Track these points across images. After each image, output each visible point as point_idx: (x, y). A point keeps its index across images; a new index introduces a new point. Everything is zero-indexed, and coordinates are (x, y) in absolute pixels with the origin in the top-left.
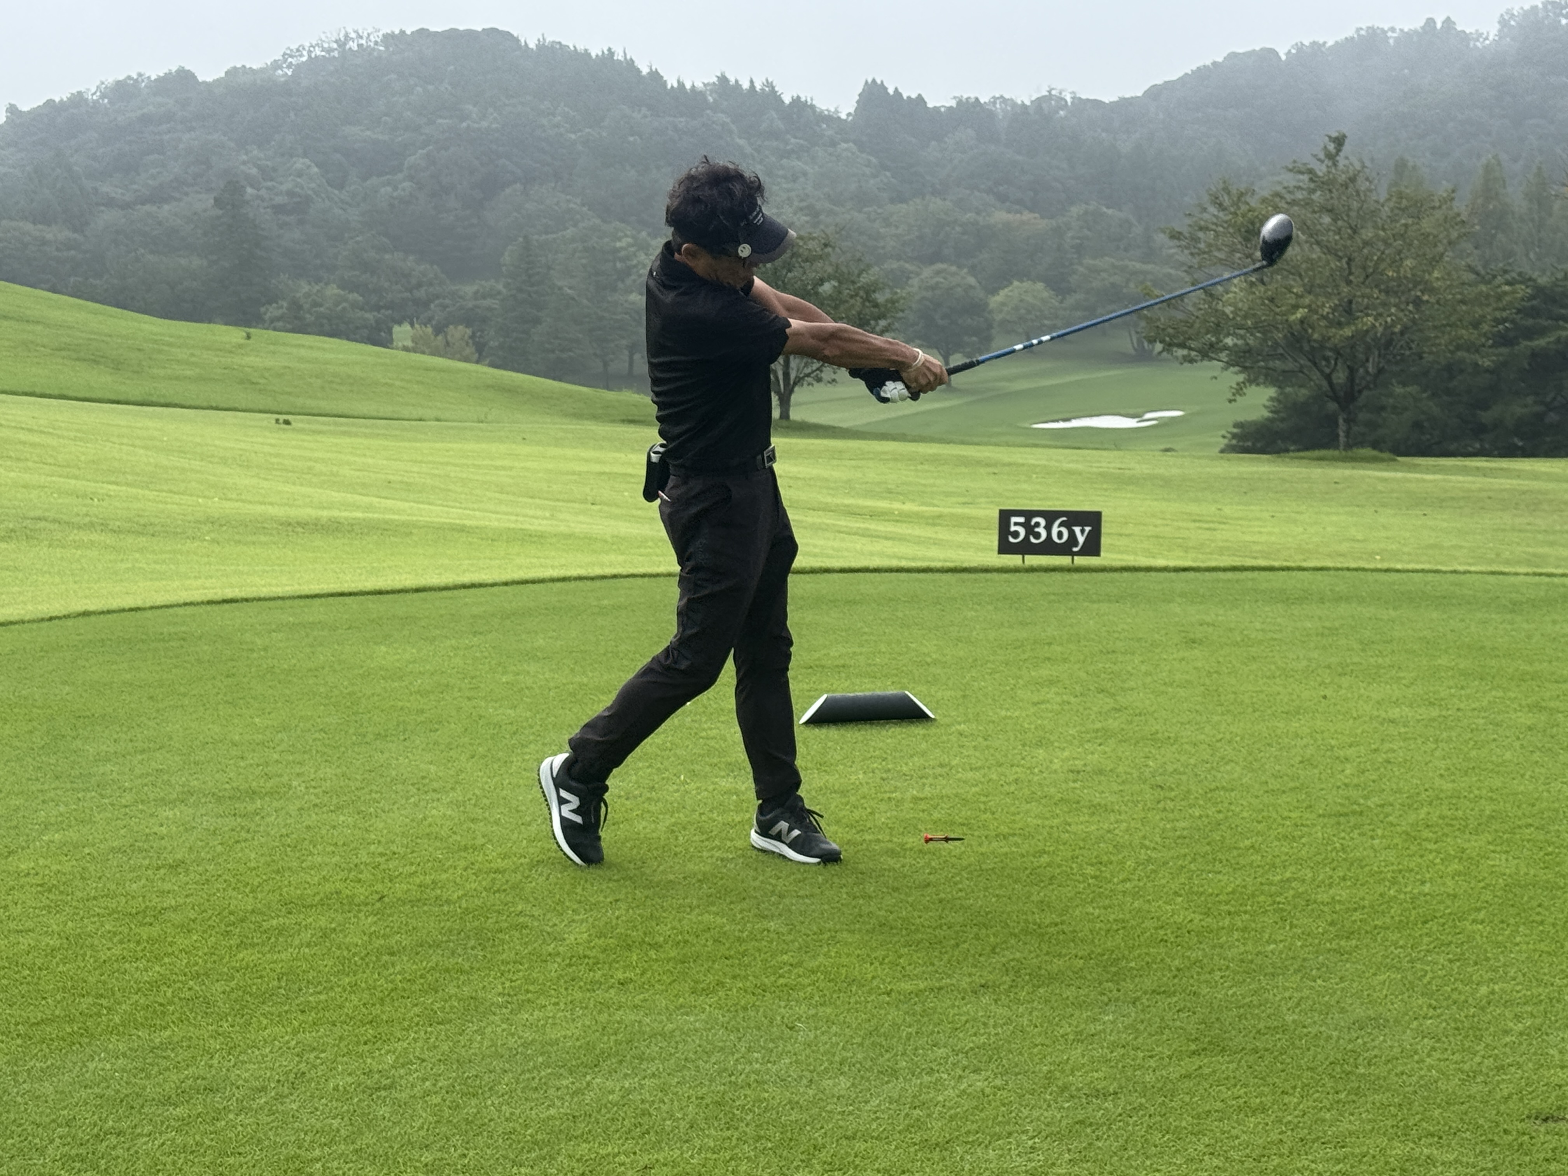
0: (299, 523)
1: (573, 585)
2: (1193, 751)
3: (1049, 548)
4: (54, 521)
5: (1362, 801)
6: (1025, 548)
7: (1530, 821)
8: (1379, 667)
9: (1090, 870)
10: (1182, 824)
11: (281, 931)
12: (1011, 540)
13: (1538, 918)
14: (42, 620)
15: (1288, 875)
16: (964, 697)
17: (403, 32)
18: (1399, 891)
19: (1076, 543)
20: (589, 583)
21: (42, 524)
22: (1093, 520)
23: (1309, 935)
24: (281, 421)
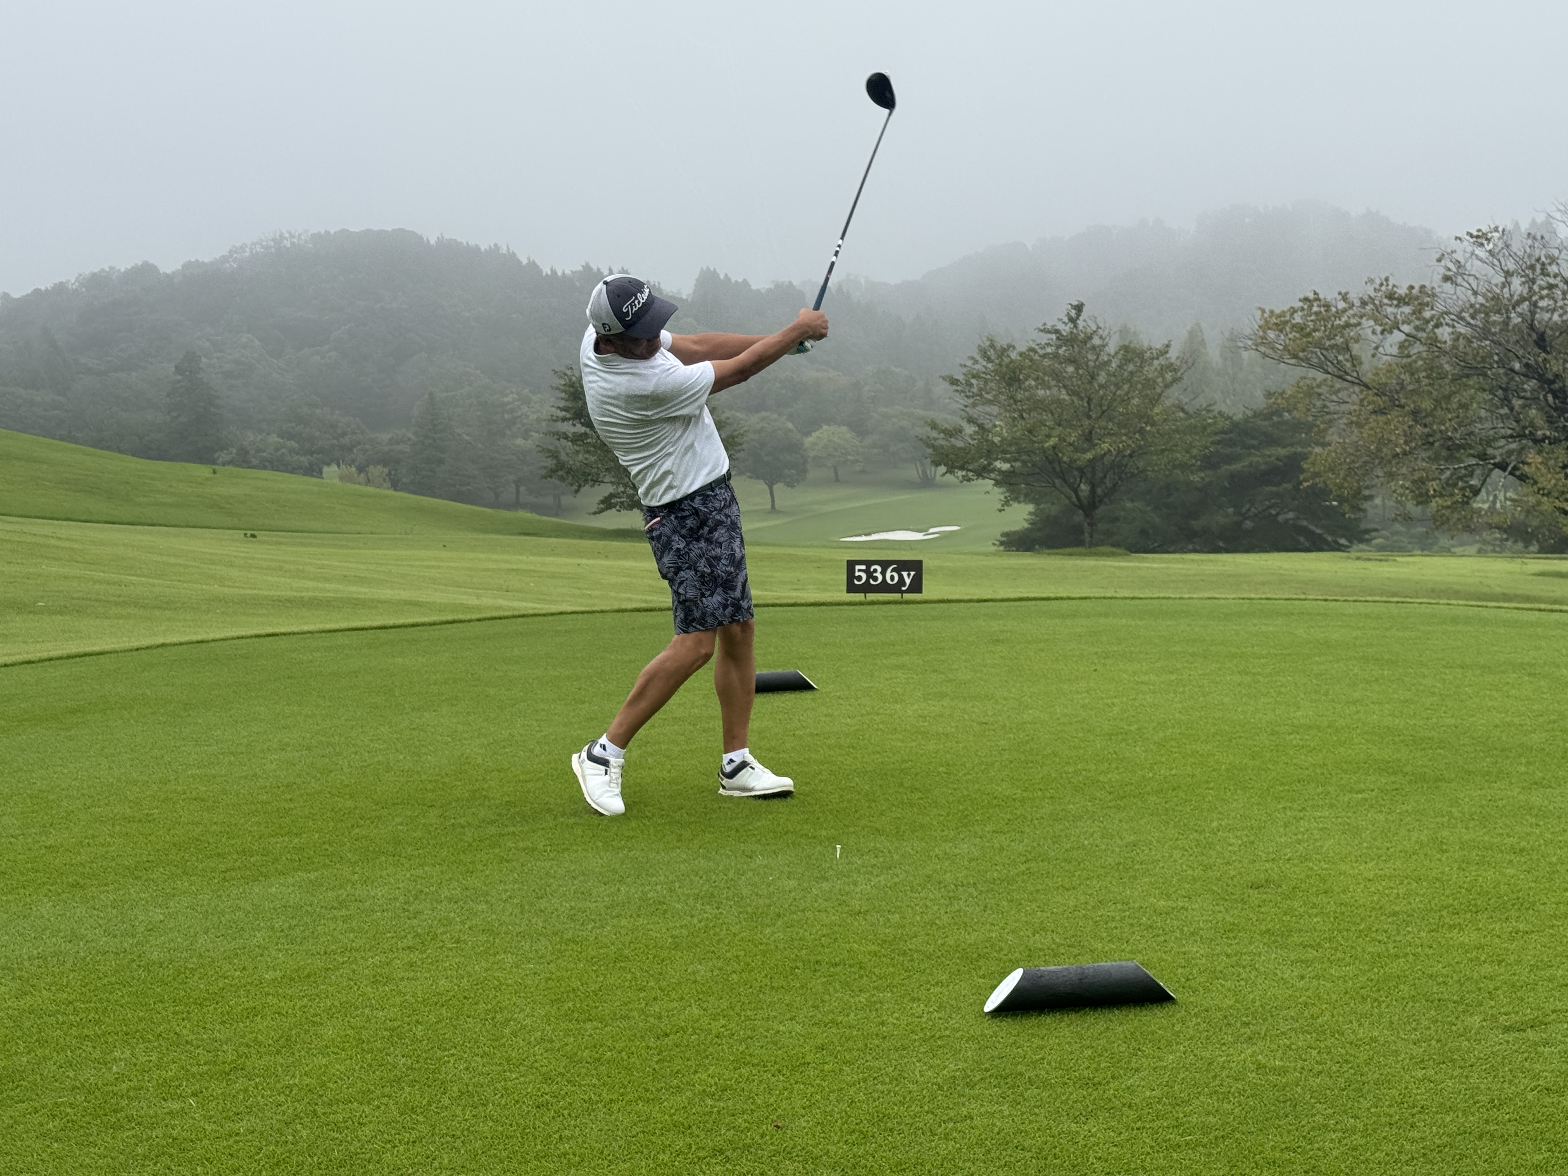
1: (530, 620)
2: (1004, 702)
3: (884, 587)
5: (1126, 727)
6: (866, 588)
7: (1242, 735)
8: (1132, 652)
9: (941, 769)
10: (1002, 742)
12: (856, 582)
14: (131, 650)
15: (1079, 767)
16: (837, 676)
17: (327, 233)
18: (1155, 774)
19: (904, 584)
22: (916, 566)
24: (249, 535)
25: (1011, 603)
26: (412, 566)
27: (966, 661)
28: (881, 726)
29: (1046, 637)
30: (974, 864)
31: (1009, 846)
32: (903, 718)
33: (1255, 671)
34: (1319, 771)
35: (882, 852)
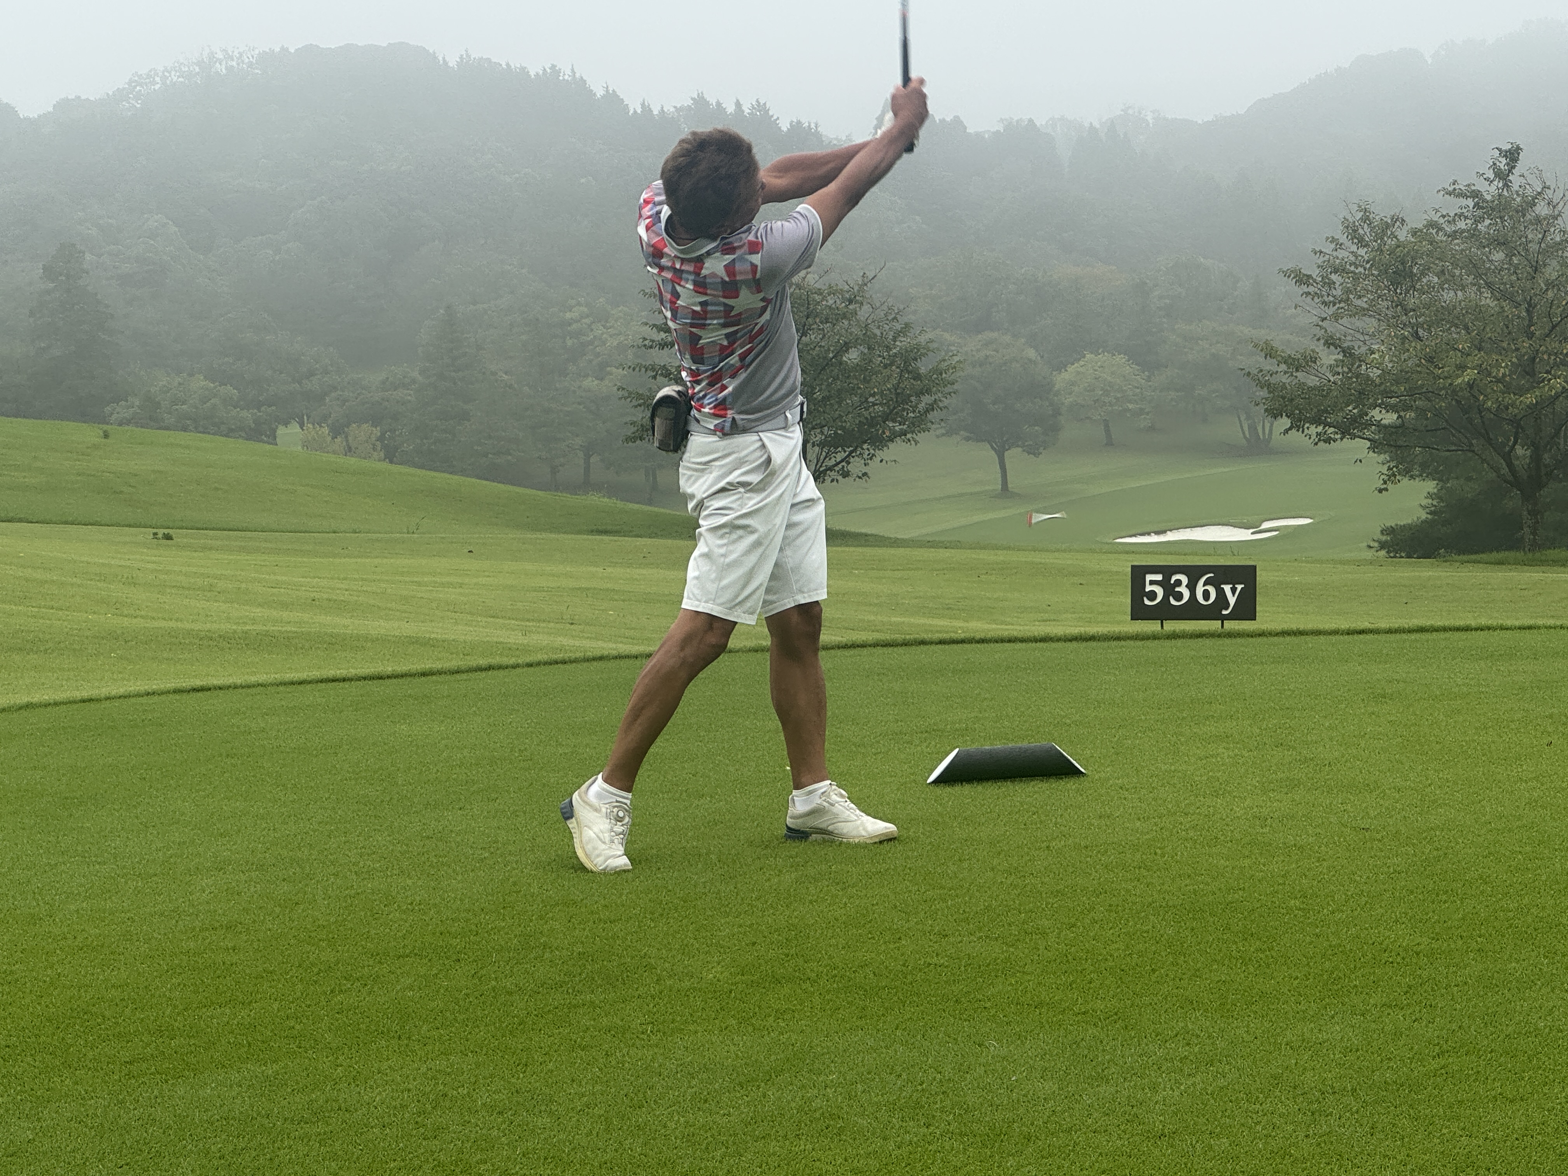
3: (1193, 611)
6: (1164, 612)
12: (1147, 602)
16: (1117, 754)
19: (1226, 605)
24: (160, 536)
25: (1405, 636)
26: (419, 584)
27: (1330, 728)
28: (1191, 833)
29: (1464, 689)
30: (1351, 1057)
31: (1409, 1029)
32: (1228, 821)
35: (1198, 1036)
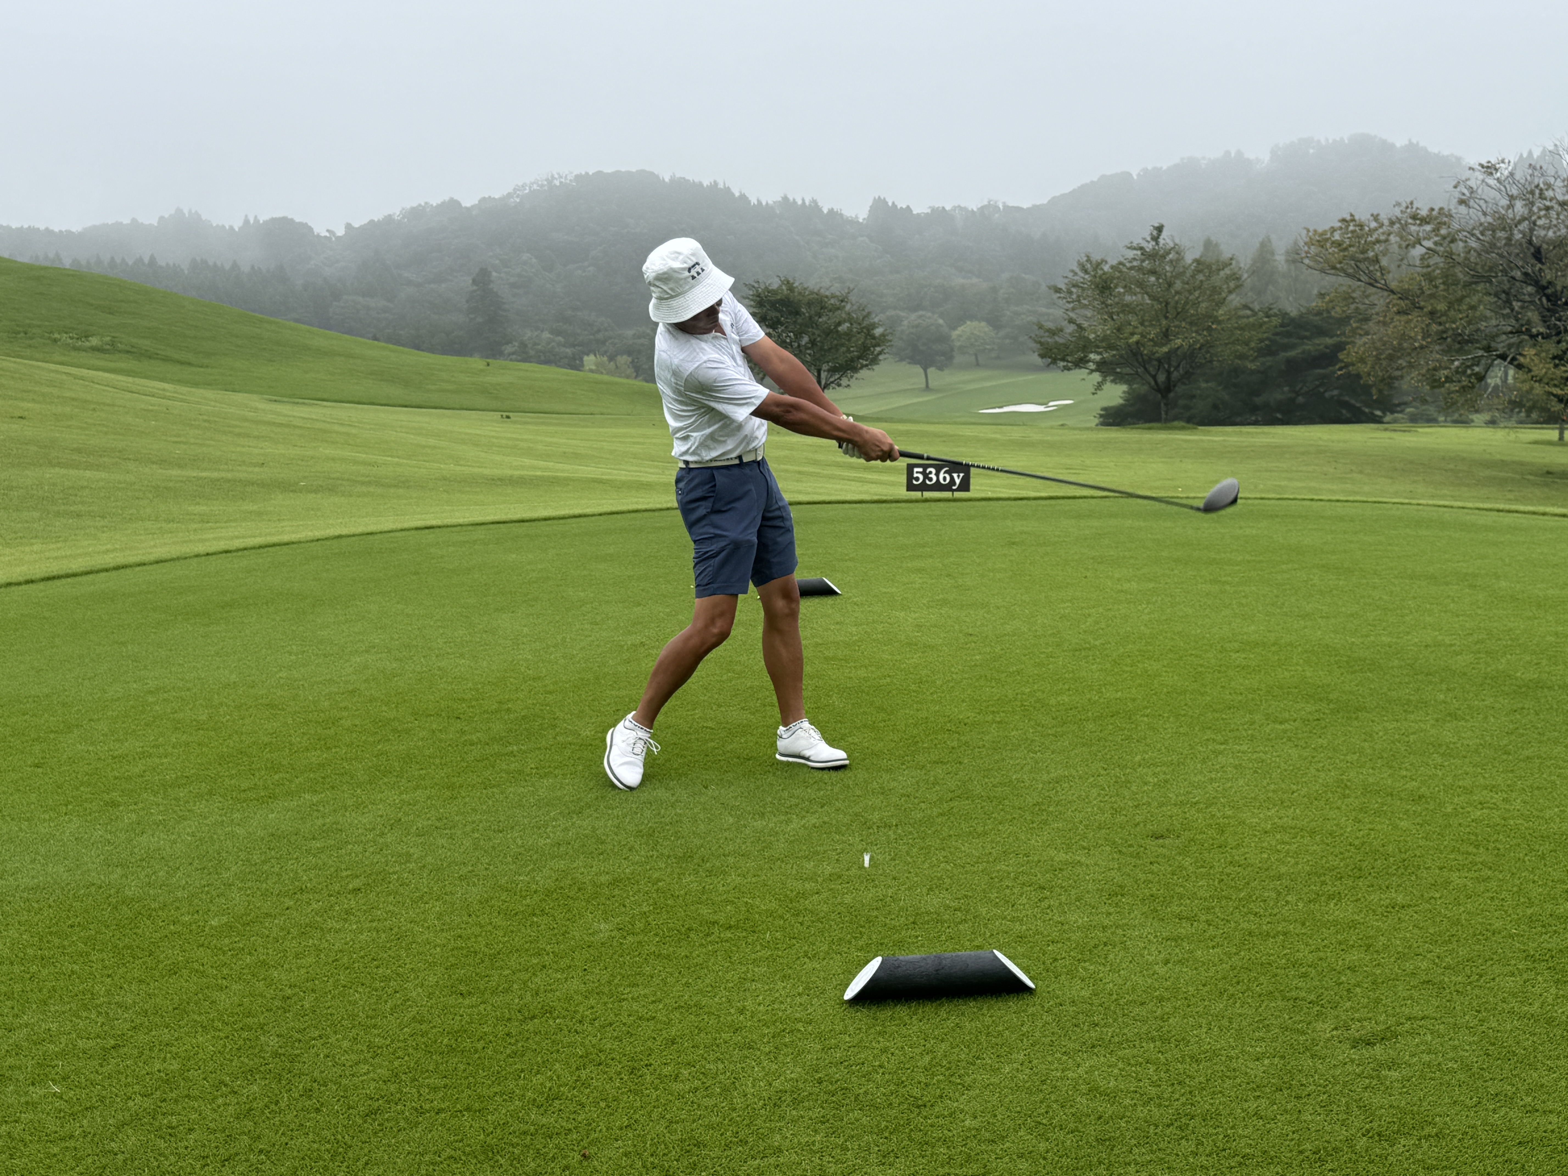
0: (499, 479)
2: (995, 611)
3: (938, 487)
4: (348, 480)
5: (1092, 641)
6: (923, 487)
7: (1193, 652)
8: (1124, 557)
10: (978, 657)
11: (408, 731)
12: (915, 482)
13: (1183, 712)
14: (312, 541)
15: (1035, 688)
16: (863, 580)
17: (587, 173)
18: (1101, 697)
19: (955, 484)
20: (651, 514)
21: (340, 482)
22: (964, 468)
23: (1039, 725)
24: (505, 416)
26: (622, 442)
27: (979, 565)
28: (879, 636)
29: (1056, 539)
31: (943, 779)
32: (902, 628)
33: (1224, 579)
34: (1250, 696)
